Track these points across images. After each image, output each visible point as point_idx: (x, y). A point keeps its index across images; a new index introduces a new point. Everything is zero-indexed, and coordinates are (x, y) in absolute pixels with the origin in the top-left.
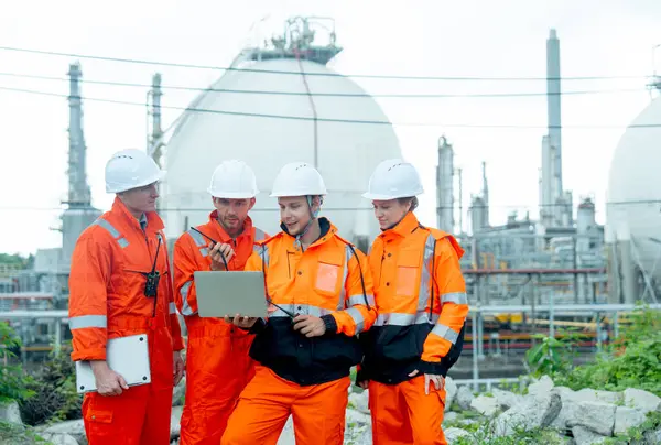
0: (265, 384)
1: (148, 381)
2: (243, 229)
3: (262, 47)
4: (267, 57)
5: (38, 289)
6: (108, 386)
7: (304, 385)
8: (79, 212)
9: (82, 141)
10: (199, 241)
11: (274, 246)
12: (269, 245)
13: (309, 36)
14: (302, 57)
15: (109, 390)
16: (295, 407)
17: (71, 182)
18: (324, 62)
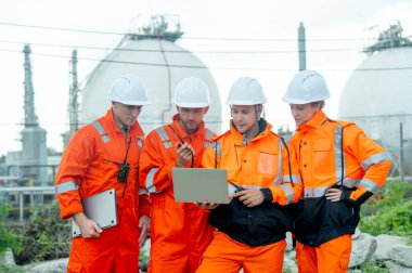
0: (221, 246)
2: (197, 129)
3: (137, 32)
4: (141, 38)
5: (8, 174)
7: (252, 246)
8: (31, 130)
9: (32, 89)
11: (224, 141)
12: (220, 141)
13: (164, 26)
14: (161, 38)
16: (246, 264)
17: (26, 112)
18: (173, 41)
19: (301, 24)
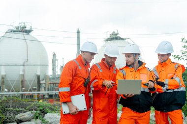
1: (86, 109)
3: (13, 29)
6: (73, 110)
10: (99, 67)
13: (25, 27)
14: (24, 32)
15: (74, 112)
16: (138, 120)
18: (29, 33)
19: (78, 29)
